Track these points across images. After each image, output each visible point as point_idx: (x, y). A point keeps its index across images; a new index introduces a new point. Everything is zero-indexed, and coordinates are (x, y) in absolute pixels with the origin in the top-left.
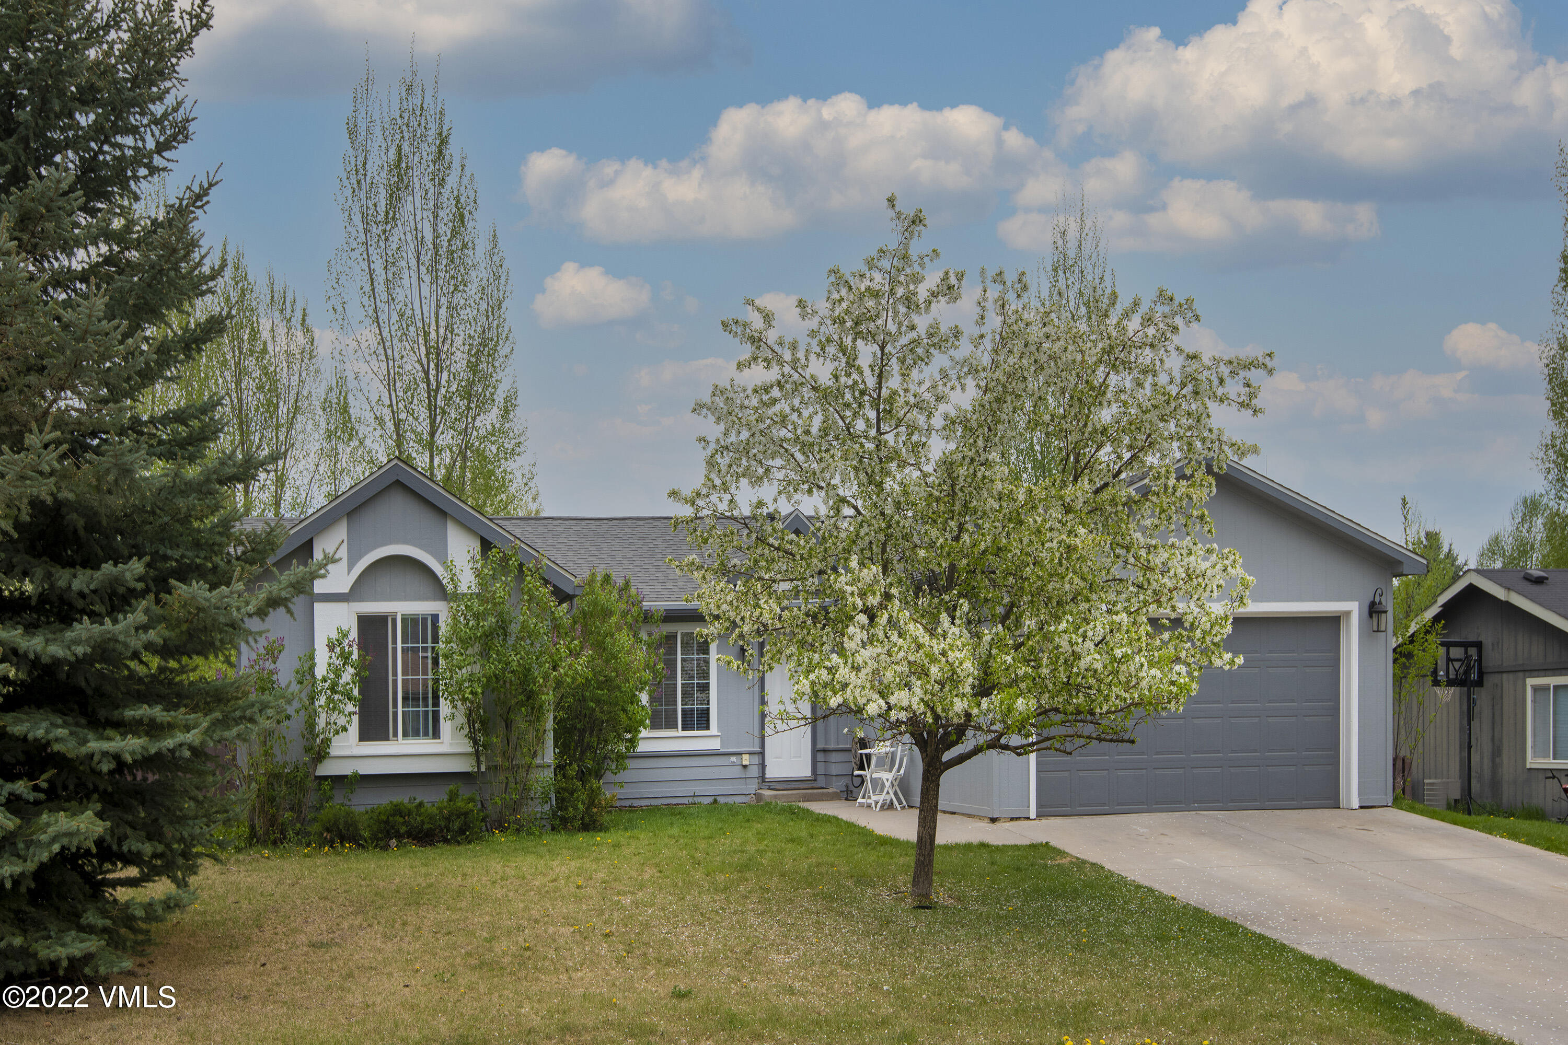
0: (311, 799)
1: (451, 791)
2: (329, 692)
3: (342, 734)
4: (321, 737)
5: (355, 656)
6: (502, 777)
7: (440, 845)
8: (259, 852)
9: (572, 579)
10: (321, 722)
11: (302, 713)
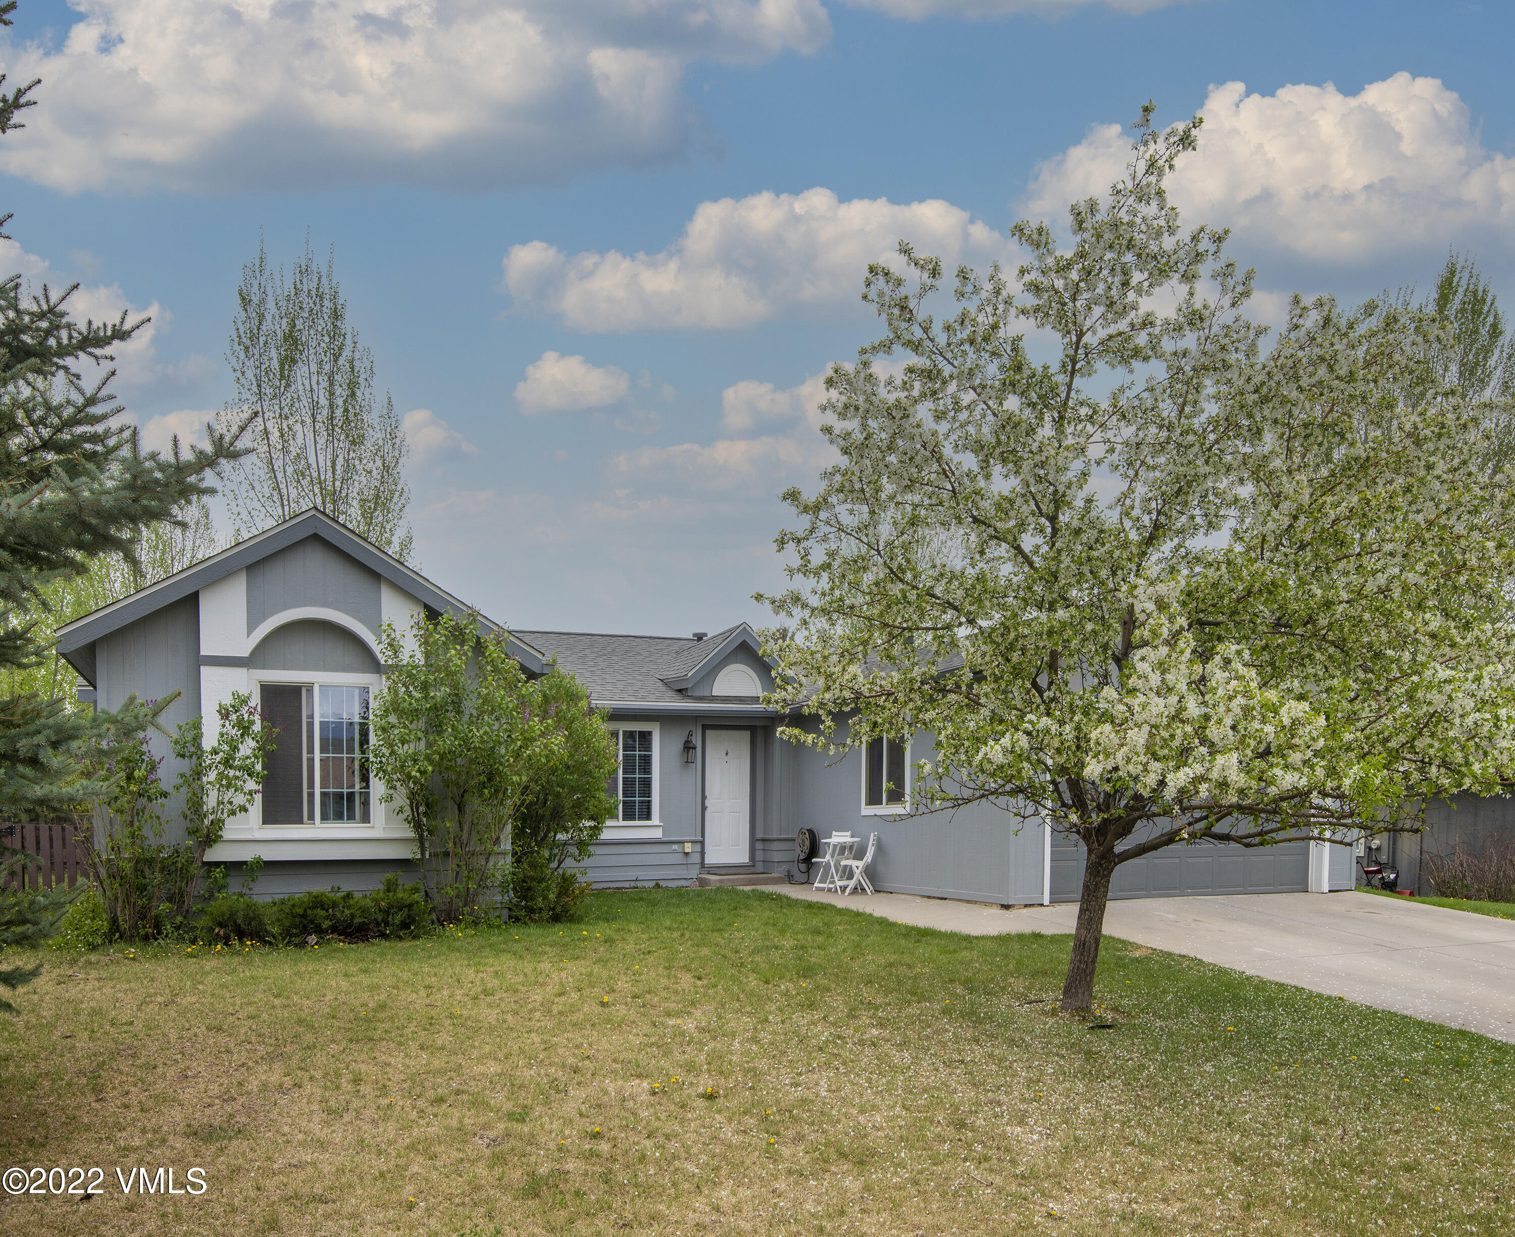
0: (199, 887)
1: (389, 881)
2: (221, 767)
3: (240, 816)
4: (211, 817)
5: (257, 727)
6: (452, 864)
7: (376, 941)
8: (122, 951)
9: (540, 656)
10: (211, 801)
11: (184, 790)
